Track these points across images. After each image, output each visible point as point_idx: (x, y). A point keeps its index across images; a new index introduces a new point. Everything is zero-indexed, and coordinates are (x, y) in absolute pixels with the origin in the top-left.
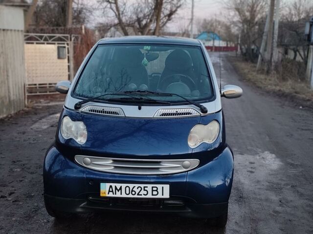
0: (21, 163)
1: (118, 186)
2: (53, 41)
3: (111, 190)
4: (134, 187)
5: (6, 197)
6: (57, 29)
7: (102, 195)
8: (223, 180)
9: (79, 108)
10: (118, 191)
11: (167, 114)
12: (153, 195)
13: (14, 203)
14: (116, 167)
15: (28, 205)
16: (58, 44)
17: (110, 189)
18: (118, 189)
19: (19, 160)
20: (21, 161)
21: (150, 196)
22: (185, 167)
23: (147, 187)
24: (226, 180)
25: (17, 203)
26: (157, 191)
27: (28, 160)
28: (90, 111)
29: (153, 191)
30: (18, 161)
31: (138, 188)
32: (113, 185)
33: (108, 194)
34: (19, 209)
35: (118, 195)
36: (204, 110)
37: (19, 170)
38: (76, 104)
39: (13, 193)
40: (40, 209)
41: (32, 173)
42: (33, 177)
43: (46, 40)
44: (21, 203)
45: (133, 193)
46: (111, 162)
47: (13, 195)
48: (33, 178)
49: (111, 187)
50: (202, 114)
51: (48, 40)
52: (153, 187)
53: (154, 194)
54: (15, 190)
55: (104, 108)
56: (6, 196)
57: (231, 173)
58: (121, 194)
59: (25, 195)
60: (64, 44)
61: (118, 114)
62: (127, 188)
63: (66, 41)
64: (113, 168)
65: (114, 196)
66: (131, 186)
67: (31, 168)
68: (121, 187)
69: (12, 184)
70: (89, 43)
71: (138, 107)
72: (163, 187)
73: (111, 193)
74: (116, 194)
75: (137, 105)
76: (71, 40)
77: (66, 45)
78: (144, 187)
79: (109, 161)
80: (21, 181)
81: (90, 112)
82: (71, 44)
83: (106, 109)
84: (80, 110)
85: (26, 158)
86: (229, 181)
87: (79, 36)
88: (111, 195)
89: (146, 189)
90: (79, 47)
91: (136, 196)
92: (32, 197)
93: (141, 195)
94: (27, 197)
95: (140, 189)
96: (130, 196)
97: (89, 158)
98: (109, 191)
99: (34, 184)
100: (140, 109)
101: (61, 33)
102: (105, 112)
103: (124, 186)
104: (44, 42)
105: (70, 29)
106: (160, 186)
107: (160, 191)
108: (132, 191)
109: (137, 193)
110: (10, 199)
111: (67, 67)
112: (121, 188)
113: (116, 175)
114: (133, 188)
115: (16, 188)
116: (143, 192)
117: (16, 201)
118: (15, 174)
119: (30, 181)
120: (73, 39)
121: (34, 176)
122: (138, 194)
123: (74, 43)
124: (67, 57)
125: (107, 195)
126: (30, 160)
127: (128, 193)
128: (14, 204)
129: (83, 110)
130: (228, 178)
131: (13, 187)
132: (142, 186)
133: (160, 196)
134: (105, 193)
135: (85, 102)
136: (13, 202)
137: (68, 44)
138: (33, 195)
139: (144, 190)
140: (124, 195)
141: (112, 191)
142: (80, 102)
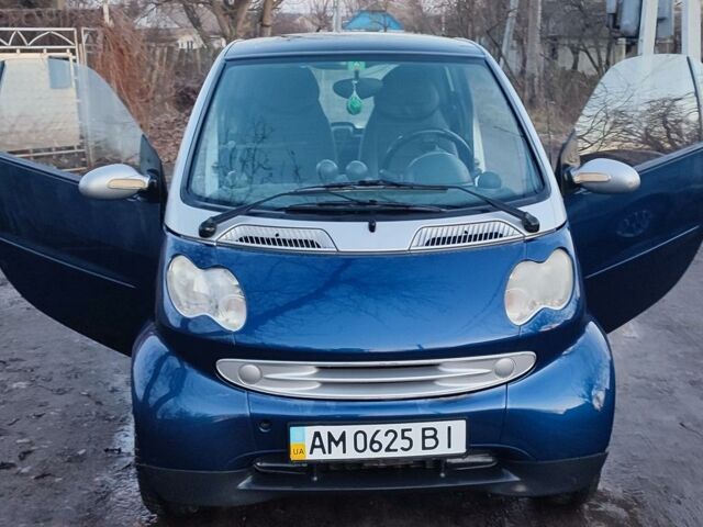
0: (23, 364)
1: (337, 431)
2: (34, 44)
3: (317, 443)
4: (378, 431)
5: (13, 465)
6: (39, 14)
7: (294, 457)
8: (584, 397)
9: (212, 233)
10: (337, 444)
11: (444, 240)
12: (424, 448)
13: (41, 481)
14: (325, 384)
15: (77, 484)
16: (49, 51)
17: (314, 441)
18: (337, 439)
19: (15, 357)
20: (21, 360)
21: (417, 451)
22: (500, 374)
23: (410, 430)
24: (593, 393)
25: (48, 479)
26: (434, 437)
27: (37, 355)
28: (241, 240)
29: (424, 437)
30: (12, 360)
31: (386, 435)
32: (324, 430)
33: (311, 453)
34: (60, 498)
35: (337, 454)
36: (530, 225)
37: (23, 385)
38: (205, 224)
39: (30, 452)
40: (111, 492)
41: (61, 392)
42: (69, 403)
43: (18, 41)
44: (57, 480)
45: (376, 446)
46: (314, 371)
47: (30, 457)
48: (67, 406)
49: (317, 434)
50: (527, 234)
51: (23, 44)
52: (424, 430)
53: (427, 446)
54: (31, 443)
55: (279, 231)
56: (12, 461)
57: (607, 372)
58: (344, 452)
59: (61, 455)
60: (64, 51)
61: (319, 247)
62: (360, 436)
63: (69, 44)
64: (318, 385)
65: (327, 457)
66: (370, 429)
67: (55, 379)
68: (344, 434)
69: (18, 427)
70: (123, 47)
71: (367, 224)
72: (449, 429)
73: (318, 451)
74: (330, 452)
75: (364, 221)
76: (80, 41)
77: (68, 54)
78: (403, 431)
79: (308, 370)
80: (40, 416)
81: (244, 243)
82: (82, 49)
83: (285, 235)
84: (215, 238)
85: (32, 351)
86: (601, 395)
87: (99, 30)
88: (318, 455)
89: (406, 434)
90: (100, 57)
91: (383, 454)
92: (81, 459)
93: (396, 450)
94: (69, 461)
95: (391, 435)
96: (368, 454)
97: (254, 364)
98: (314, 446)
99: (74, 423)
100: (372, 229)
101: (51, 25)
102: (284, 240)
103: (350, 430)
104: (14, 47)
105: (71, 14)
106: (441, 426)
107: (442, 436)
108: (373, 442)
109: (384, 447)
110: (25, 470)
111: (75, 109)
112: (343, 437)
113: (328, 403)
114: (374, 436)
115: (33, 438)
116: (400, 443)
117: (43, 476)
118: (16, 398)
119: (64, 415)
120: (84, 38)
121: (68, 399)
122: (388, 449)
123: (89, 48)
124: (74, 84)
125: (309, 457)
126: (45, 355)
127: (361, 447)
128: (43, 485)
129: (223, 239)
130: (599, 388)
131: (22, 435)
132: (398, 427)
133: (442, 450)
134: (302, 452)
135: (226, 216)
136: (37, 478)
137: (73, 51)
138: (81, 452)
139: (403, 437)
140: (351, 454)
141: (322, 446)
142: (214, 218)
